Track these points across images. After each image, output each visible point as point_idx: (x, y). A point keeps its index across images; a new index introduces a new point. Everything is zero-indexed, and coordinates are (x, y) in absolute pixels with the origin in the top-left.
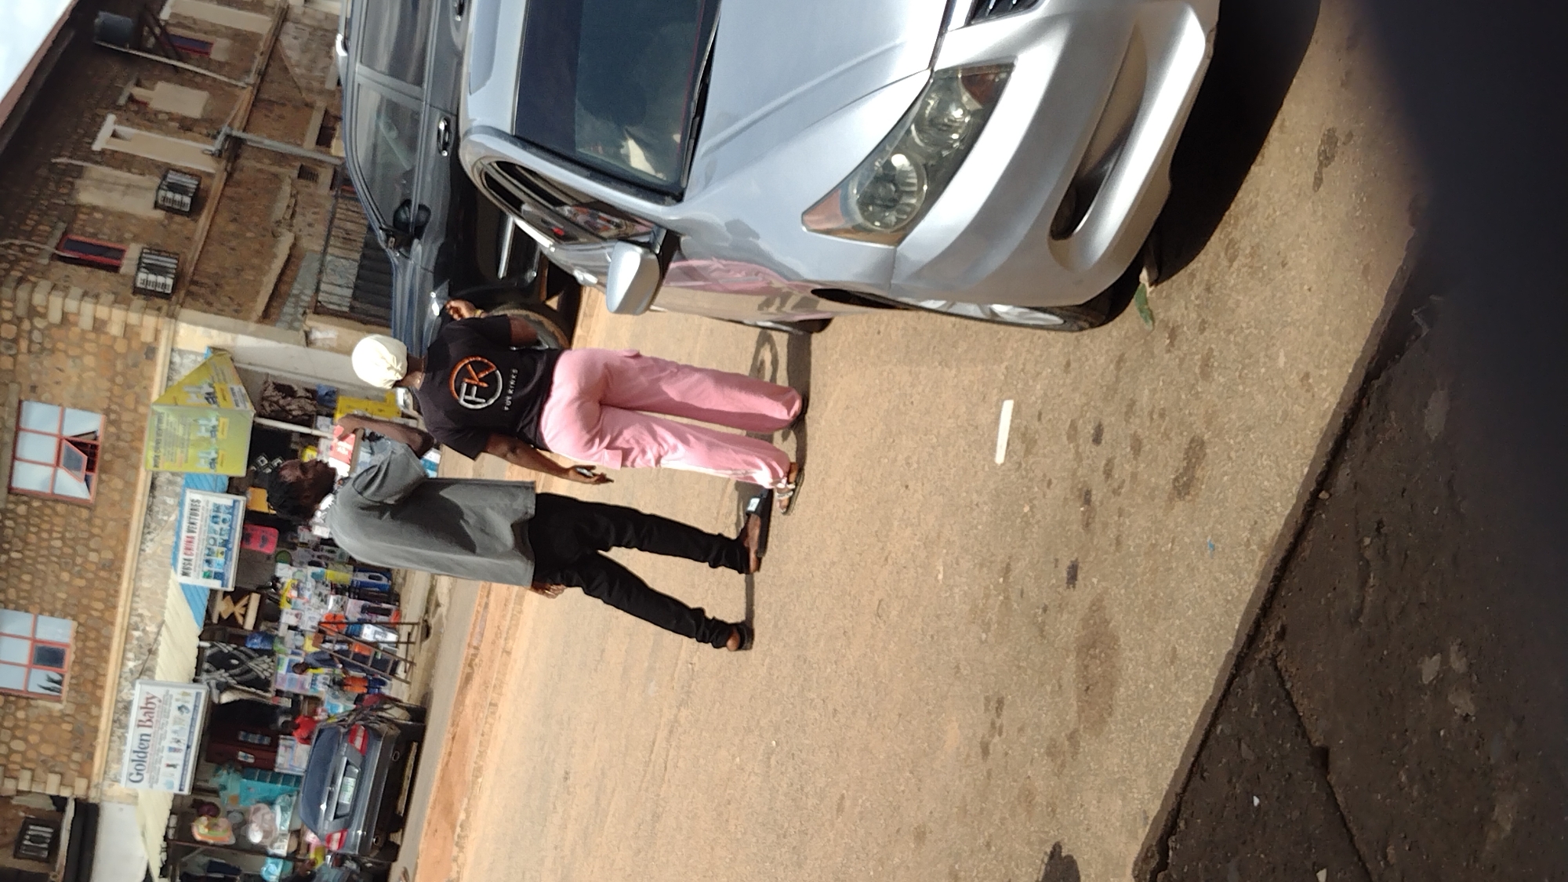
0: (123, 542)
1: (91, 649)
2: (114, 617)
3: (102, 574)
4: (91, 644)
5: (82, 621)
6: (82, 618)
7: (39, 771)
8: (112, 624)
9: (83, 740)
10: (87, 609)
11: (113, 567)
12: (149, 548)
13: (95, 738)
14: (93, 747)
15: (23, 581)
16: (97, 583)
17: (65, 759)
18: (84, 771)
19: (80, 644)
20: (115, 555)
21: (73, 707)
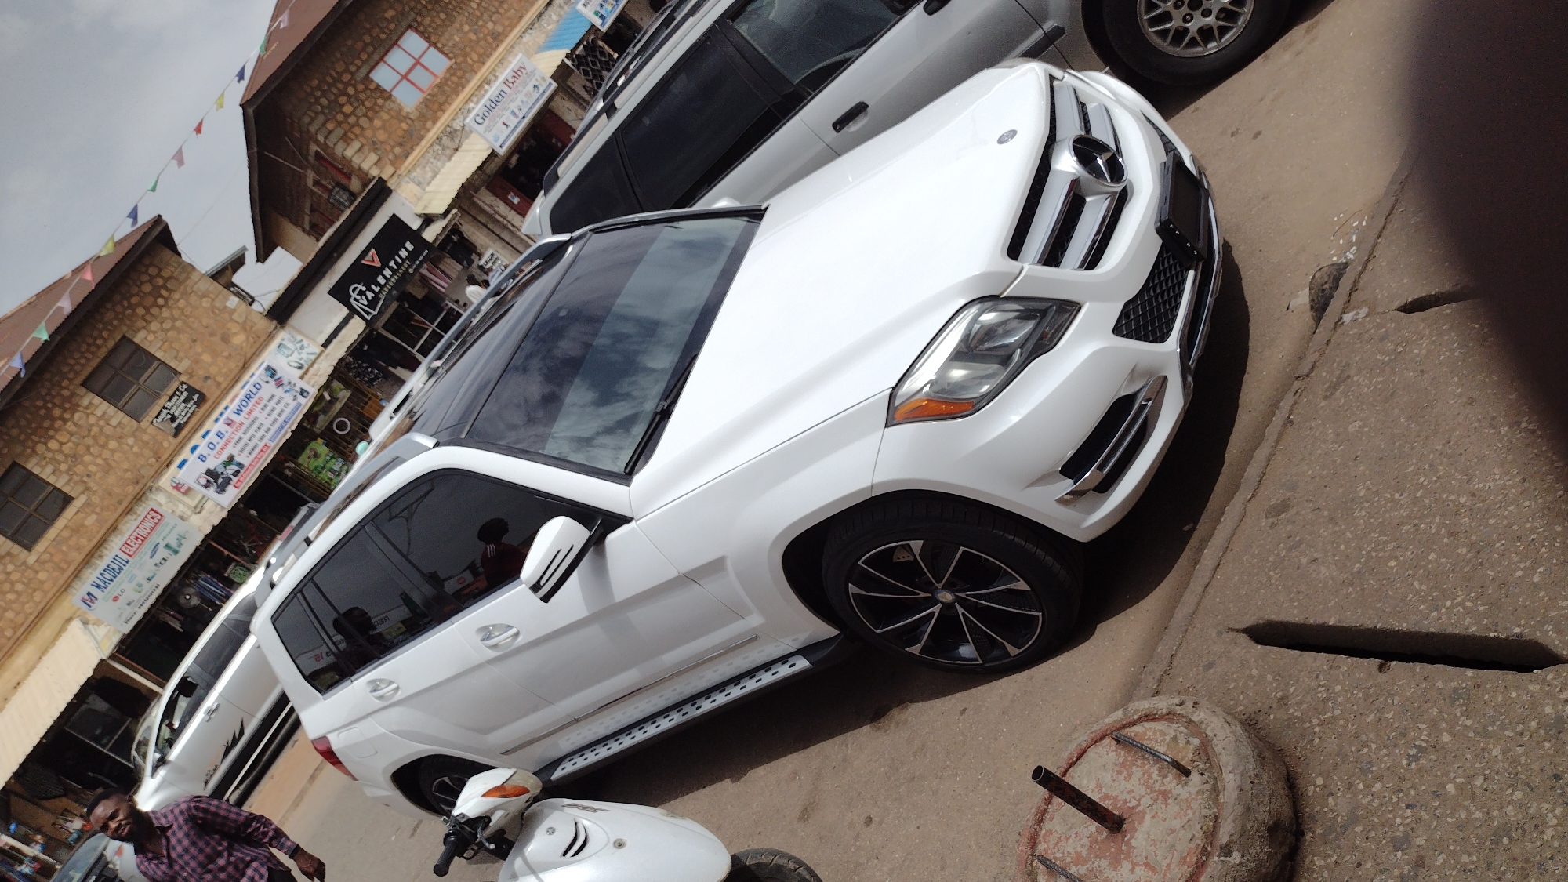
0: (513, 26)
1: (453, 82)
2: (480, 68)
3: (489, 38)
4: (455, 79)
5: (458, 61)
6: (460, 59)
7: (366, 148)
8: (476, 73)
9: (409, 140)
10: (466, 55)
11: (498, 38)
12: (526, 38)
13: (418, 144)
14: (412, 148)
15: (439, 17)
16: (482, 43)
17: (388, 148)
18: (396, 162)
19: (448, 75)
20: (504, 31)
21: (418, 114)
